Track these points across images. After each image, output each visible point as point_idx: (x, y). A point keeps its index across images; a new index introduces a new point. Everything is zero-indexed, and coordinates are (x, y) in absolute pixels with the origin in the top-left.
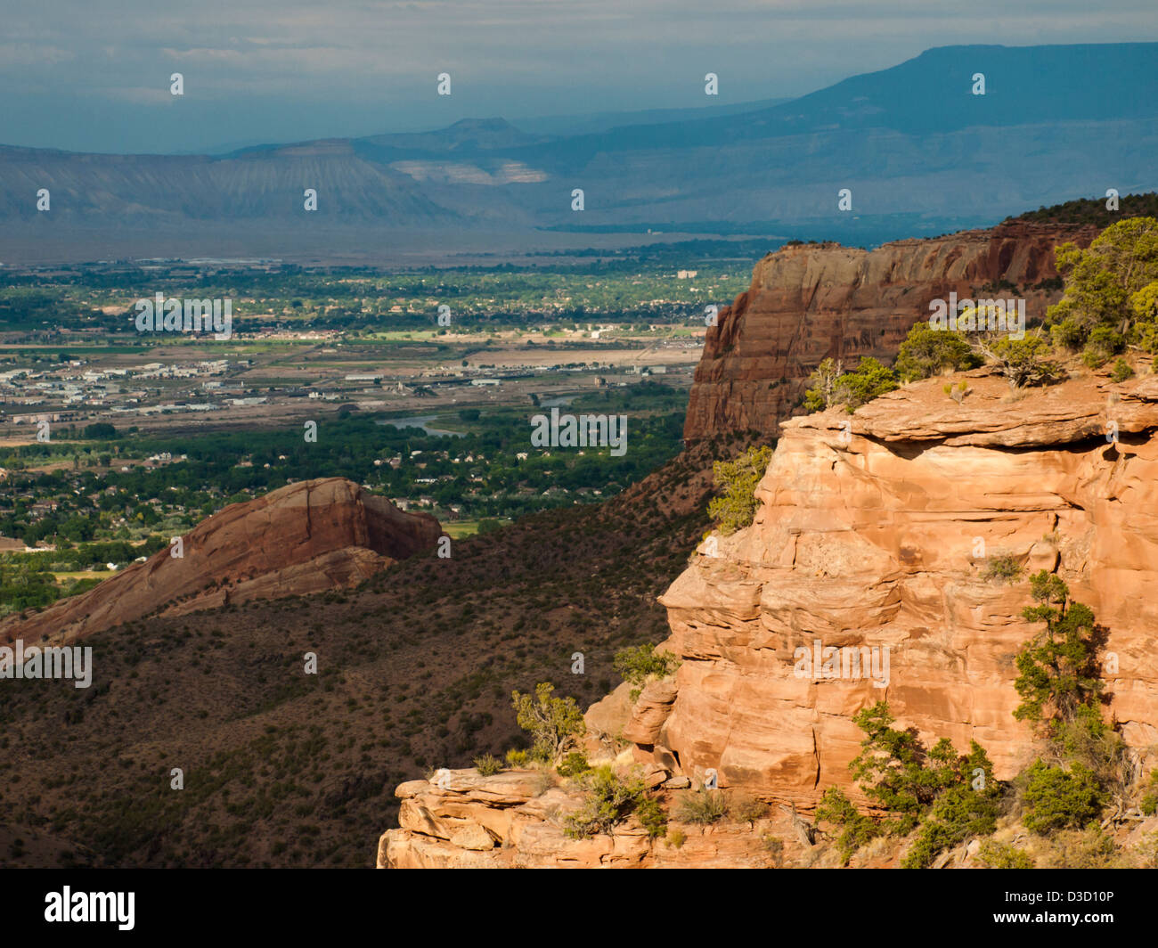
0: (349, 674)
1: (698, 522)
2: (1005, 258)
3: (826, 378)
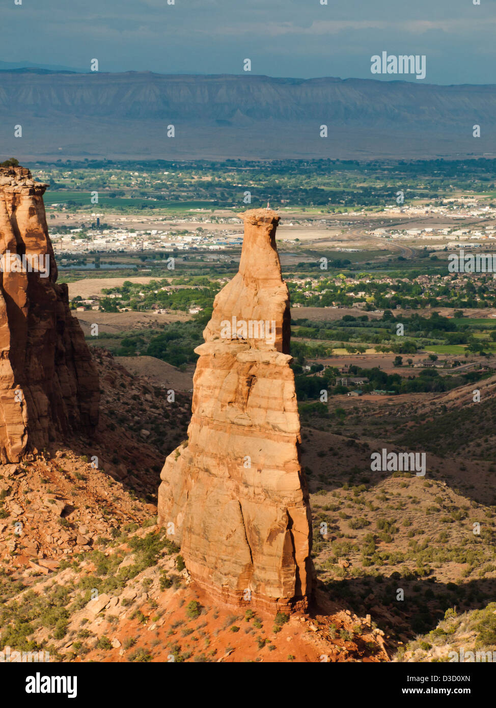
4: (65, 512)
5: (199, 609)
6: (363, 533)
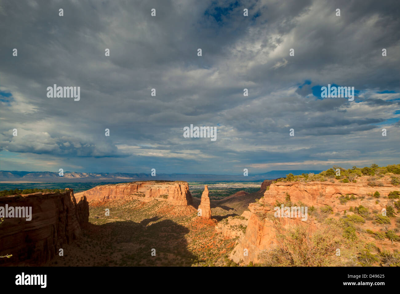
0: (244, 200)
4: (190, 210)
5: (202, 219)
6: (214, 212)
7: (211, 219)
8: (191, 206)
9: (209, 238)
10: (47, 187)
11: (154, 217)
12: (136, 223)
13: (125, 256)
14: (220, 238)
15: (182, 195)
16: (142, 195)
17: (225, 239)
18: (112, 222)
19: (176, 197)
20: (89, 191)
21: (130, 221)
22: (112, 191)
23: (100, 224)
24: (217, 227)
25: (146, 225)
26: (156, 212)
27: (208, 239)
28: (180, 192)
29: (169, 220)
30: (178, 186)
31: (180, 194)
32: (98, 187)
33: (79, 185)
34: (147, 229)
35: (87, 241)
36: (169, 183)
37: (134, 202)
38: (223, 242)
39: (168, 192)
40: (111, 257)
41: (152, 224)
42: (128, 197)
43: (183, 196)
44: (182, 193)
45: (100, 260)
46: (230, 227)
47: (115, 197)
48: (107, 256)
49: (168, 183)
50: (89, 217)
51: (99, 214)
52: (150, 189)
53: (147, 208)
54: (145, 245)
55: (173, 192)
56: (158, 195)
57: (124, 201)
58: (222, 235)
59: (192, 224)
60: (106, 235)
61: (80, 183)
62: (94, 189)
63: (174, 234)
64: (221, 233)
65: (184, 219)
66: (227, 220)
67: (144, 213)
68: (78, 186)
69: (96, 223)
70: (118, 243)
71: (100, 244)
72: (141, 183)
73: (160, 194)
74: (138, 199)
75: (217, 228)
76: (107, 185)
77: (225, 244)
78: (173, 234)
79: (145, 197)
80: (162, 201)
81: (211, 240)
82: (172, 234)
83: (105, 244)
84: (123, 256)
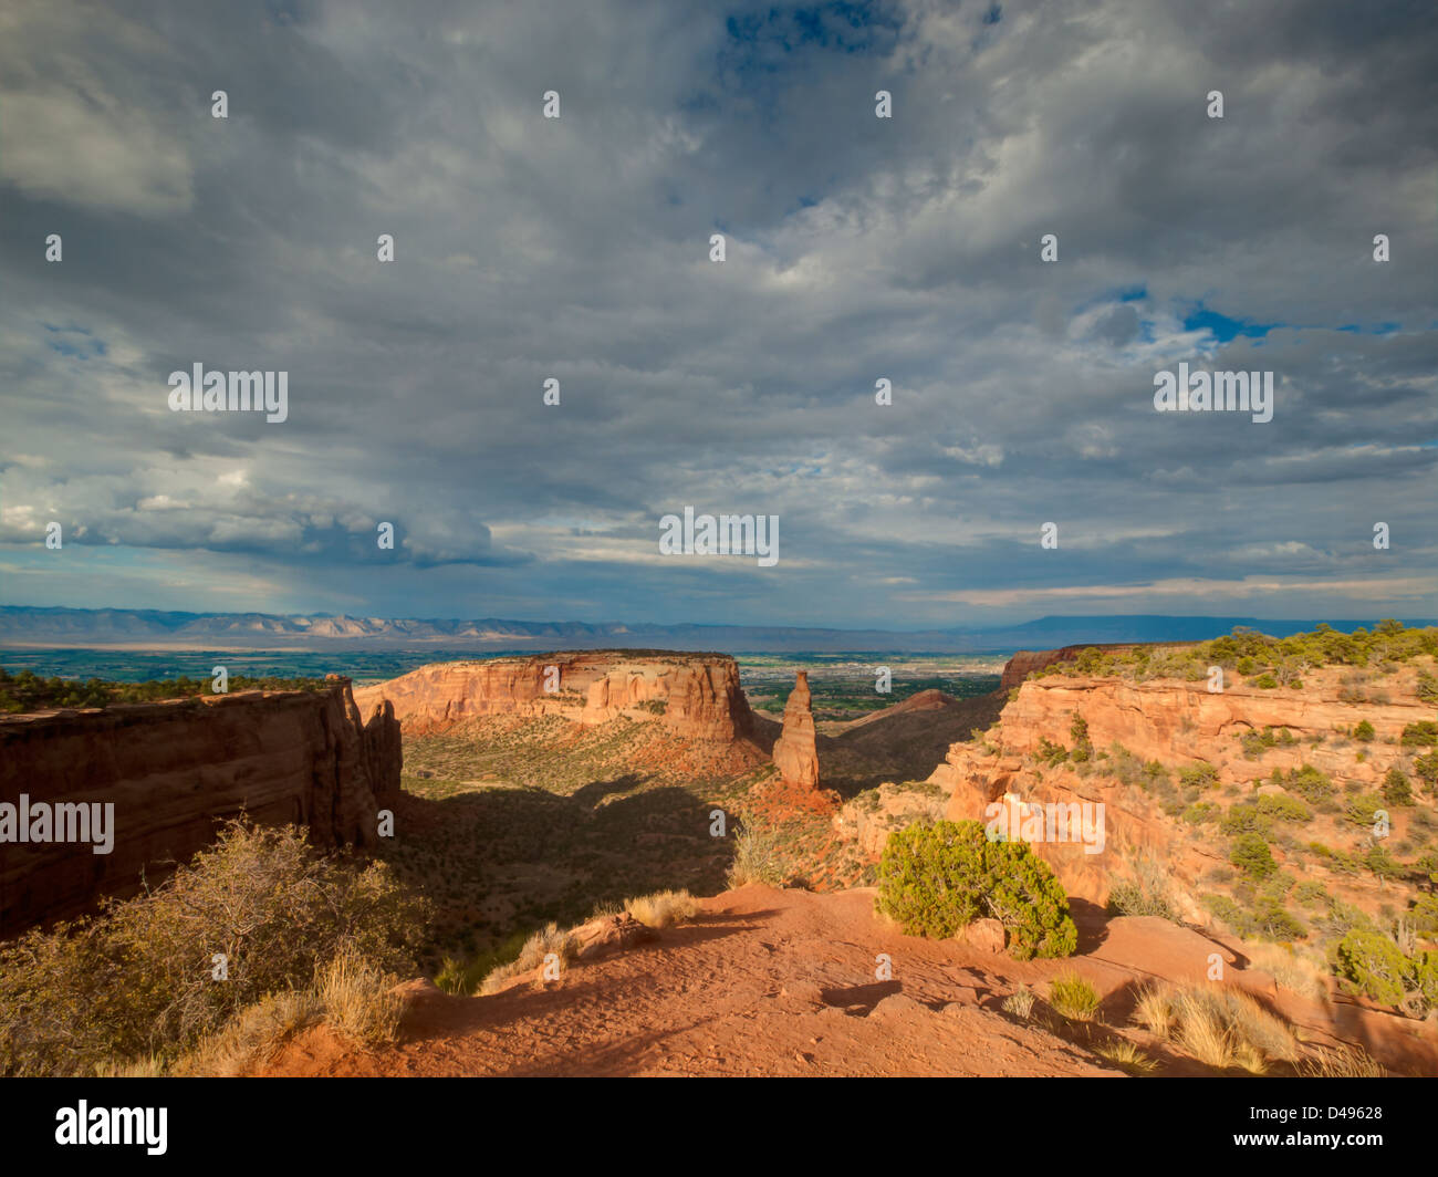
0: (939, 725)
1: (1005, 700)
2: (1063, 655)
3: (1031, 674)
4: (745, 757)
5: (786, 788)
7: (820, 789)
8: (747, 743)
9: (811, 855)
10: (254, 666)
11: (617, 776)
12: (558, 797)
13: (525, 908)
14: (850, 858)
15: (714, 702)
16: (576, 699)
17: (867, 860)
18: (476, 793)
19: (694, 708)
20: (398, 684)
21: (536, 788)
22: (474, 682)
23: (439, 799)
24: (838, 820)
25: (591, 805)
26: (625, 759)
27: (807, 860)
28: (708, 693)
29: (672, 789)
30: (700, 670)
31: (707, 701)
32: (428, 670)
33: (362, 659)
34: (594, 817)
35: (401, 854)
36: (671, 659)
37: (548, 723)
38: (861, 872)
39: (666, 693)
40: (479, 911)
41: (614, 803)
42: (529, 706)
43: (721, 706)
44: (714, 696)
45: (445, 917)
46: (885, 821)
47: (484, 705)
48: (466, 907)
49: (665, 658)
50: (402, 774)
51: (431, 764)
52: (605, 680)
53: (593, 745)
54: (591, 874)
55: (683, 693)
56: (633, 699)
57: (515, 720)
58: (858, 849)
59: (750, 806)
60: (459, 836)
61: (362, 654)
62: (413, 674)
63: (690, 839)
64: (856, 840)
65: (724, 787)
66: (878, 797)
67: (583, 763)
68: (357, 664)
69: (423, 792)
70: (500, 864)
71: (442, 864)
72: (574, 657)
73: (639, 698)
74: (564, 715)
75: (841, 821)
76: (457, 664)
77: (868, 878)
78: (686, 841)
79: (586, 709)
80: (645, 723)
81: (818, 863)
82: (682, 837)
83: (457, 864)
84: (518, 907)
